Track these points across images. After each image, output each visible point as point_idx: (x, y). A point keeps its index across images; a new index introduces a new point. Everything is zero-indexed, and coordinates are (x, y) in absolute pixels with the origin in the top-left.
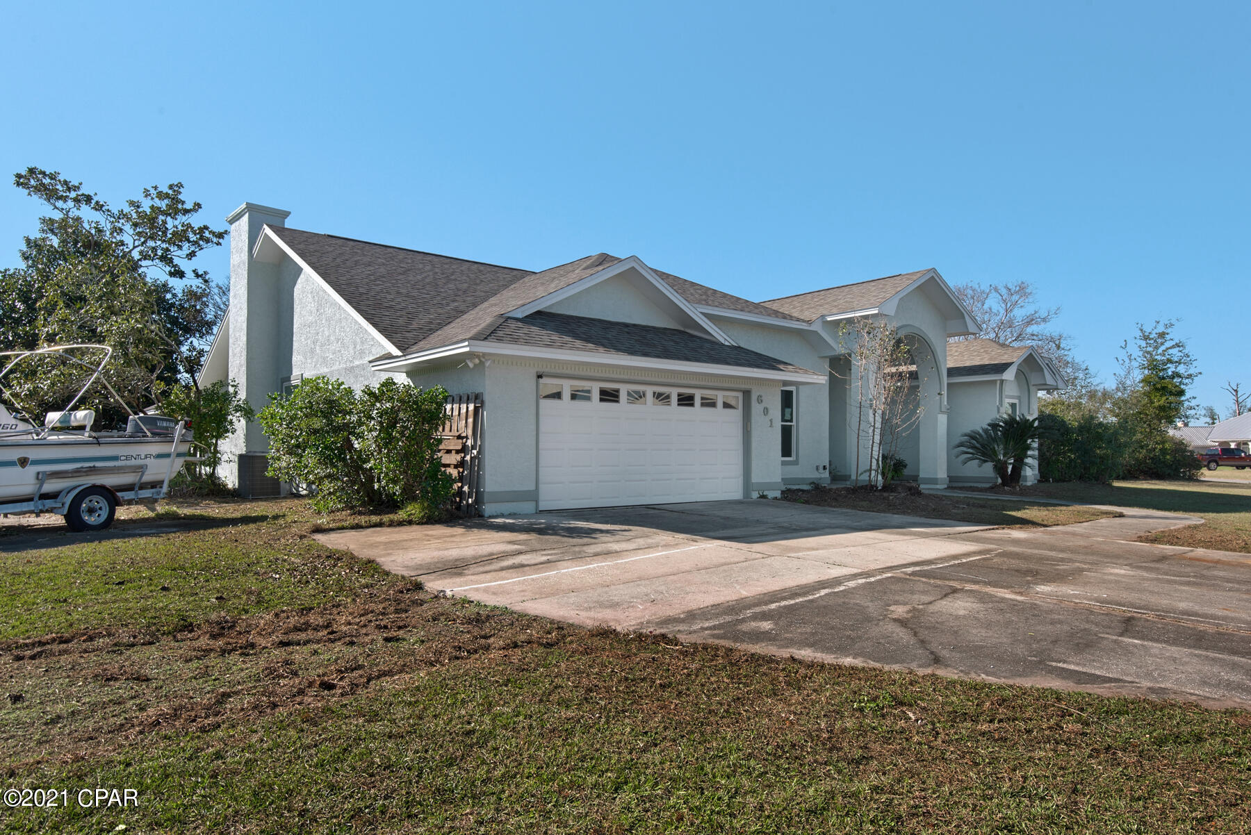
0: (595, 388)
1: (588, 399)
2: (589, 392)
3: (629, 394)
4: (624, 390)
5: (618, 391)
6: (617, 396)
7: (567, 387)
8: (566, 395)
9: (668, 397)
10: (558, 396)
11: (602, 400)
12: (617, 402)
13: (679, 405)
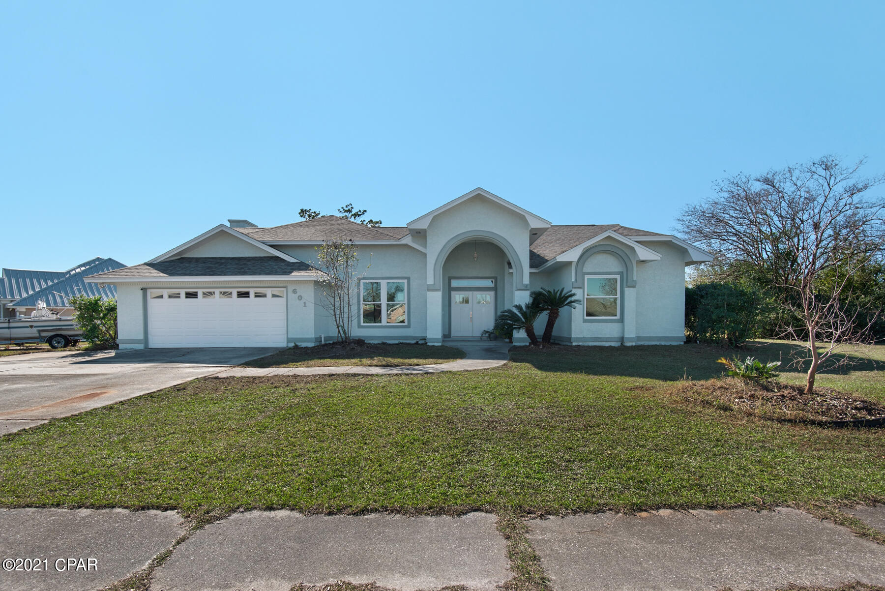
0: (183, 293)
1: (179, 297)
2: (179, 294)
3: (204, 294)
4: (200, 293)
5: (197, 293)
6: (197, 295)
7: (165, 292)
8: (166, 296)
9: (231, 293)
10: (161, 297)
11: (186, 297)
12: (197, 298)
13: (238, 297)
